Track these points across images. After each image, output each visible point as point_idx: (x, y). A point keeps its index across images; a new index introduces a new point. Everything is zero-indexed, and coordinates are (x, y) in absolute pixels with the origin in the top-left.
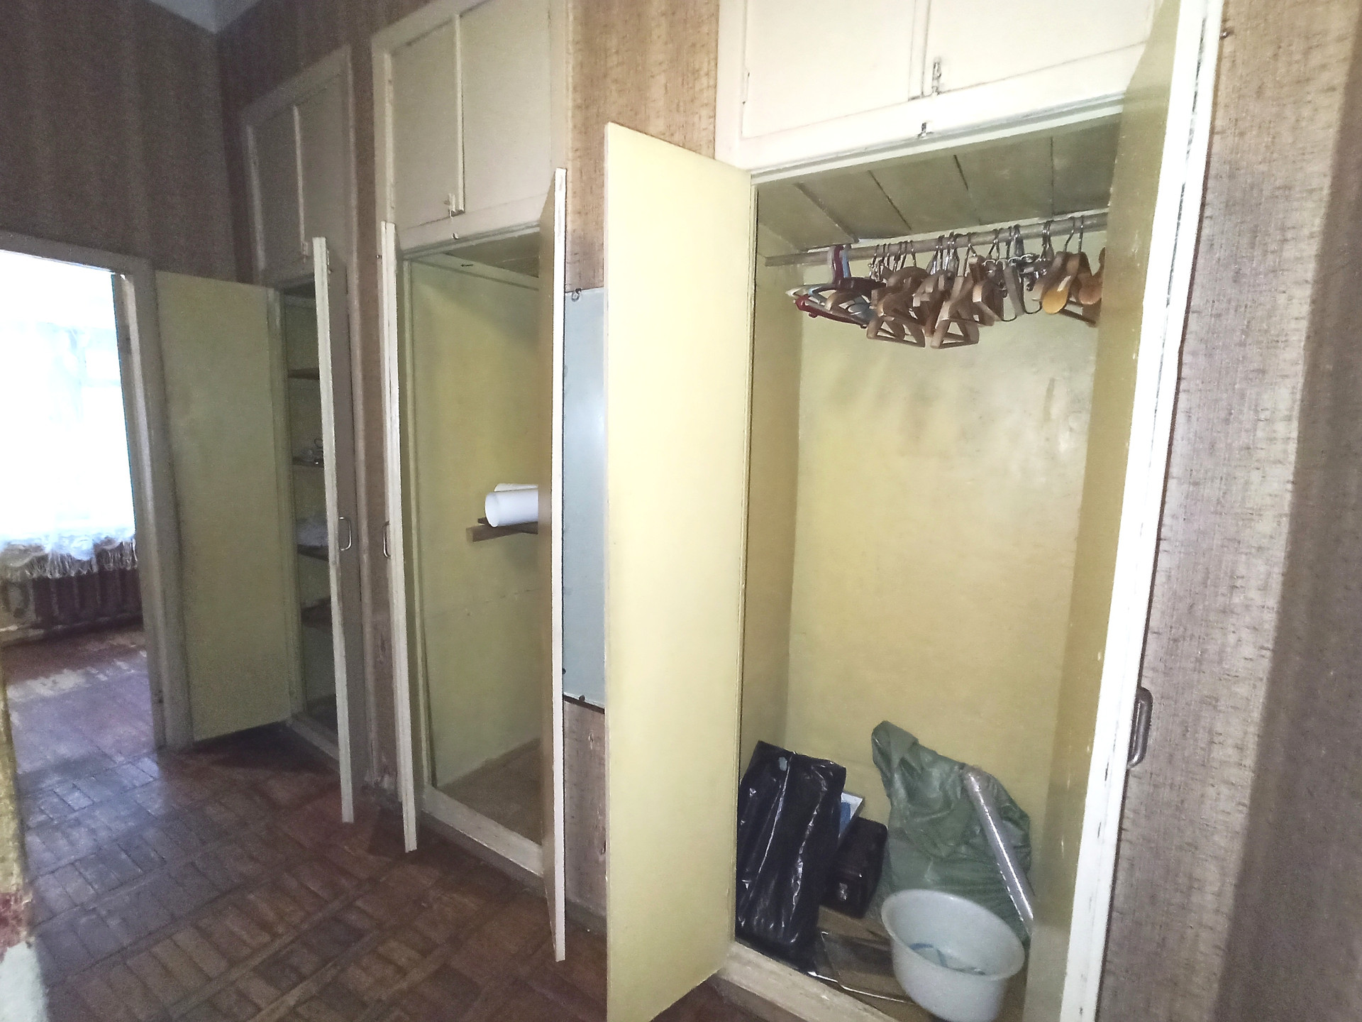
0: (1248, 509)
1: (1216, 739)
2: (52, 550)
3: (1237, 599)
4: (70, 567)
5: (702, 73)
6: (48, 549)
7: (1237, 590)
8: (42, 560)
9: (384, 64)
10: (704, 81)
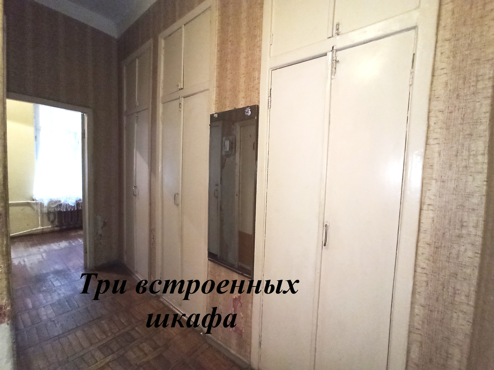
0: (467, 193)
1: (457, 292)
2: (64, 202)
3: (464, 231)
4: (69, 208)
5: (258, 36)
6: (62, 202)
7: (464, 227)
8: (60, 205)
9: (162, 43)
10: (258, 38)
